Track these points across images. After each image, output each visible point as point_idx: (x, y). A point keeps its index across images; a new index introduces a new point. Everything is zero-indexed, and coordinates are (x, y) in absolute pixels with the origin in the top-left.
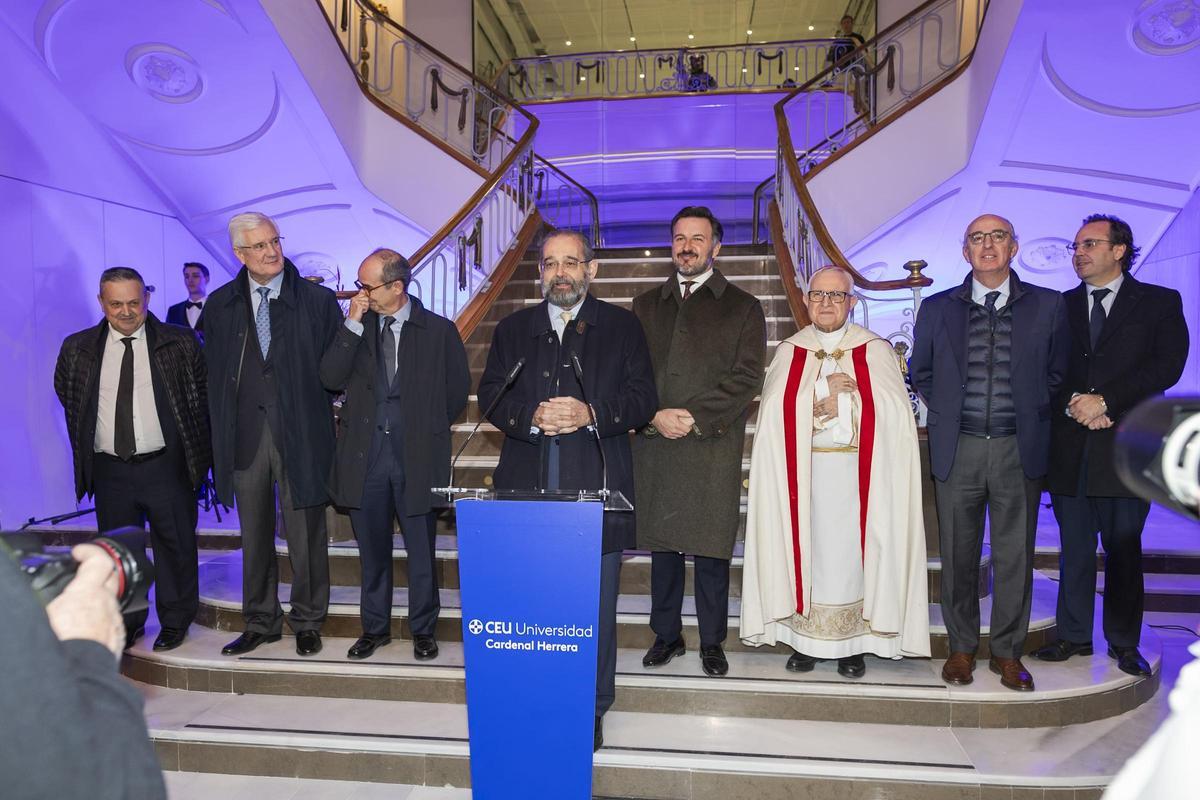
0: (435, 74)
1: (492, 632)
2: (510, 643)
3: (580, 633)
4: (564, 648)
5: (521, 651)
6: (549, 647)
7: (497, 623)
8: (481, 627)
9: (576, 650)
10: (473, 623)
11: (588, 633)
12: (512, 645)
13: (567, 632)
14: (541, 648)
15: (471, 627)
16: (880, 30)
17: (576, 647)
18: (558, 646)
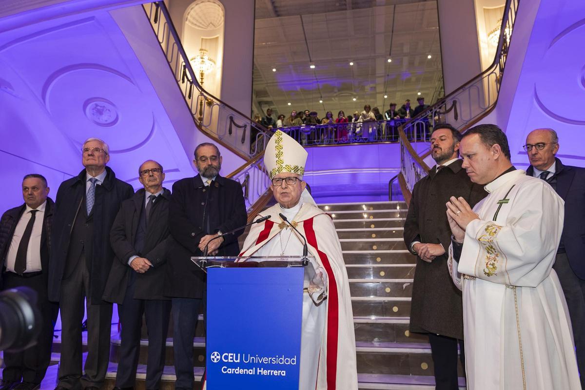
0: (231, 119)
1: (227, 361)
2: (238, 370)
3: (287, 361)
4: (276, 373)
5: (246, 376)
6: (265, 372)
7: (230, 354)
8: (219, 357)
9: (284, 375)
10: (214, 355)
11: (293, 361)
12: (239, 371)
13: (278, 361)
14: (260, 373)
15: (212, 357)
16: (446, 95)
17: (284, 372)
18: (272, 371)
